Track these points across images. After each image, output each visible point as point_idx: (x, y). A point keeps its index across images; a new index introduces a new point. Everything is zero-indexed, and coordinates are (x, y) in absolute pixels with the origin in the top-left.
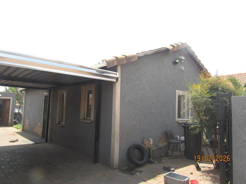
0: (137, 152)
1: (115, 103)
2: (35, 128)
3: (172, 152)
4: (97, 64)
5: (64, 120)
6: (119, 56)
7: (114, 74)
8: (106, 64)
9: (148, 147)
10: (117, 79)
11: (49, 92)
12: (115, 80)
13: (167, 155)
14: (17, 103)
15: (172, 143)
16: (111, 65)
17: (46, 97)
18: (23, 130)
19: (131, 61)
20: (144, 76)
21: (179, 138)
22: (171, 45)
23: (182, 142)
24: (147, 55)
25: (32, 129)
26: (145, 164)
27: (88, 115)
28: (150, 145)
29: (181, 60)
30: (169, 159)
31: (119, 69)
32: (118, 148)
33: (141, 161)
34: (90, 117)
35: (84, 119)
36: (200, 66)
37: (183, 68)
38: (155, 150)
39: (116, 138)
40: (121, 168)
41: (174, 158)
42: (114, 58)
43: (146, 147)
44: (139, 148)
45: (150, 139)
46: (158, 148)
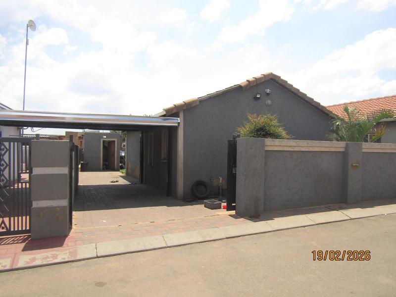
2: (135, 171)
7: (176, 119)
9: (218, 185)
10: (179, 123)
12: (177, 125)
16: (171, 112)
18: (127, 174)
28: (220, 183)
29: (266, 93)
32: (182, 182)
35: (164, 159)
37: (270, 102)
40: (185, 200)
43: (215, 185)
45: (220, 178)
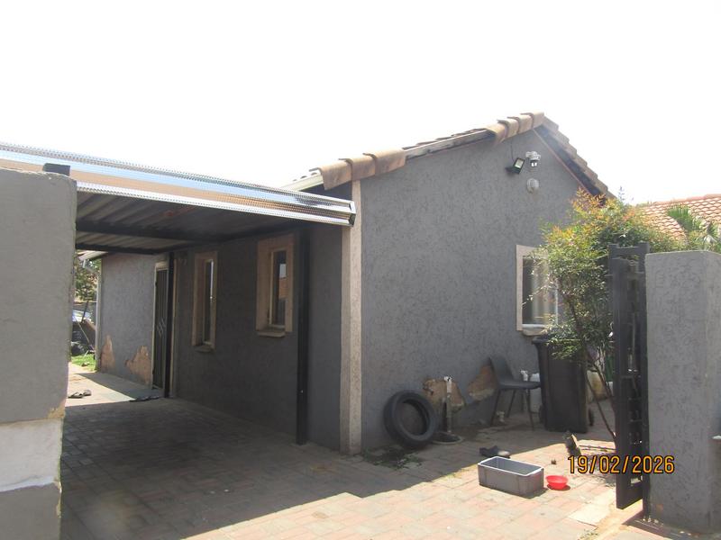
0: (410, 411)
1: (348, 282)
2: (132, 361)
3: (507, 416)
4: (299, 179)
5: (213, 335)
6: (357, 155)
7: (345, 205)
8: (321, 178)
9: (441, 400)
10: (352, 218)
11: (168, 259)
12: (346, 222)
13: (493, 422)
14: (77, 295)
15: (506, 389)
16: (335, 181)
17: (160, 274)
18: (99, 368)
19: (388, 167)
20: (426, 209)
21: (526, 376)
22: (501, 122)
23: (536, 386)
24: (434, 152)
25: (126, 364)
26: (432, 443)
27: (277, 318)
28: (447, 394)
29: (529, 161)
30: (499, 431)
31: (356, 190)
32: (360, 400)
33: (422, 434)
34: (284, 324)
35: (267, 328)
36: (584, 176)
37: (536, 184)
38: (460, 409)
39: (352, 375)
40: (367, 454)
41: (513, 429)
42: (344, 163)
43: (435, 399)
44: (414, 401)
45: (446, 378)
46: (468, 403)
